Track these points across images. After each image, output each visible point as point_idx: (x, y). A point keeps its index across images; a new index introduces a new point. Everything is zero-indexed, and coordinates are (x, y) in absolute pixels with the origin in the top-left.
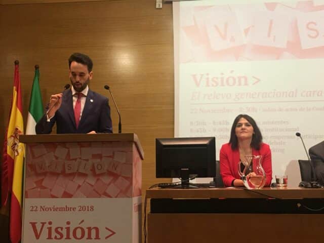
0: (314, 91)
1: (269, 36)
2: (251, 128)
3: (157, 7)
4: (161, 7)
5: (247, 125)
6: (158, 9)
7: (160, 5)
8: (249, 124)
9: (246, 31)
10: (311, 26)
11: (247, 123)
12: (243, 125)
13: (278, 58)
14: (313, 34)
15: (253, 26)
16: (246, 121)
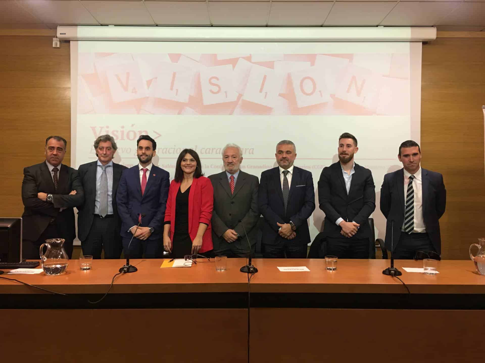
0: (213, 149)
1: (172, 89)
2: (194, 163)
3: (53, 46)
4: (58, 46)
5: (191, 160)
6: (55, 48)
7: (56, 44)
8: (194, 160)
9: (149, 83)
10: (214, 81)
11: (192, 159)
12: (189, 161)
13: (179, 113)
14: (215, 89)
15: (156, 78)
16: (192, 157)
